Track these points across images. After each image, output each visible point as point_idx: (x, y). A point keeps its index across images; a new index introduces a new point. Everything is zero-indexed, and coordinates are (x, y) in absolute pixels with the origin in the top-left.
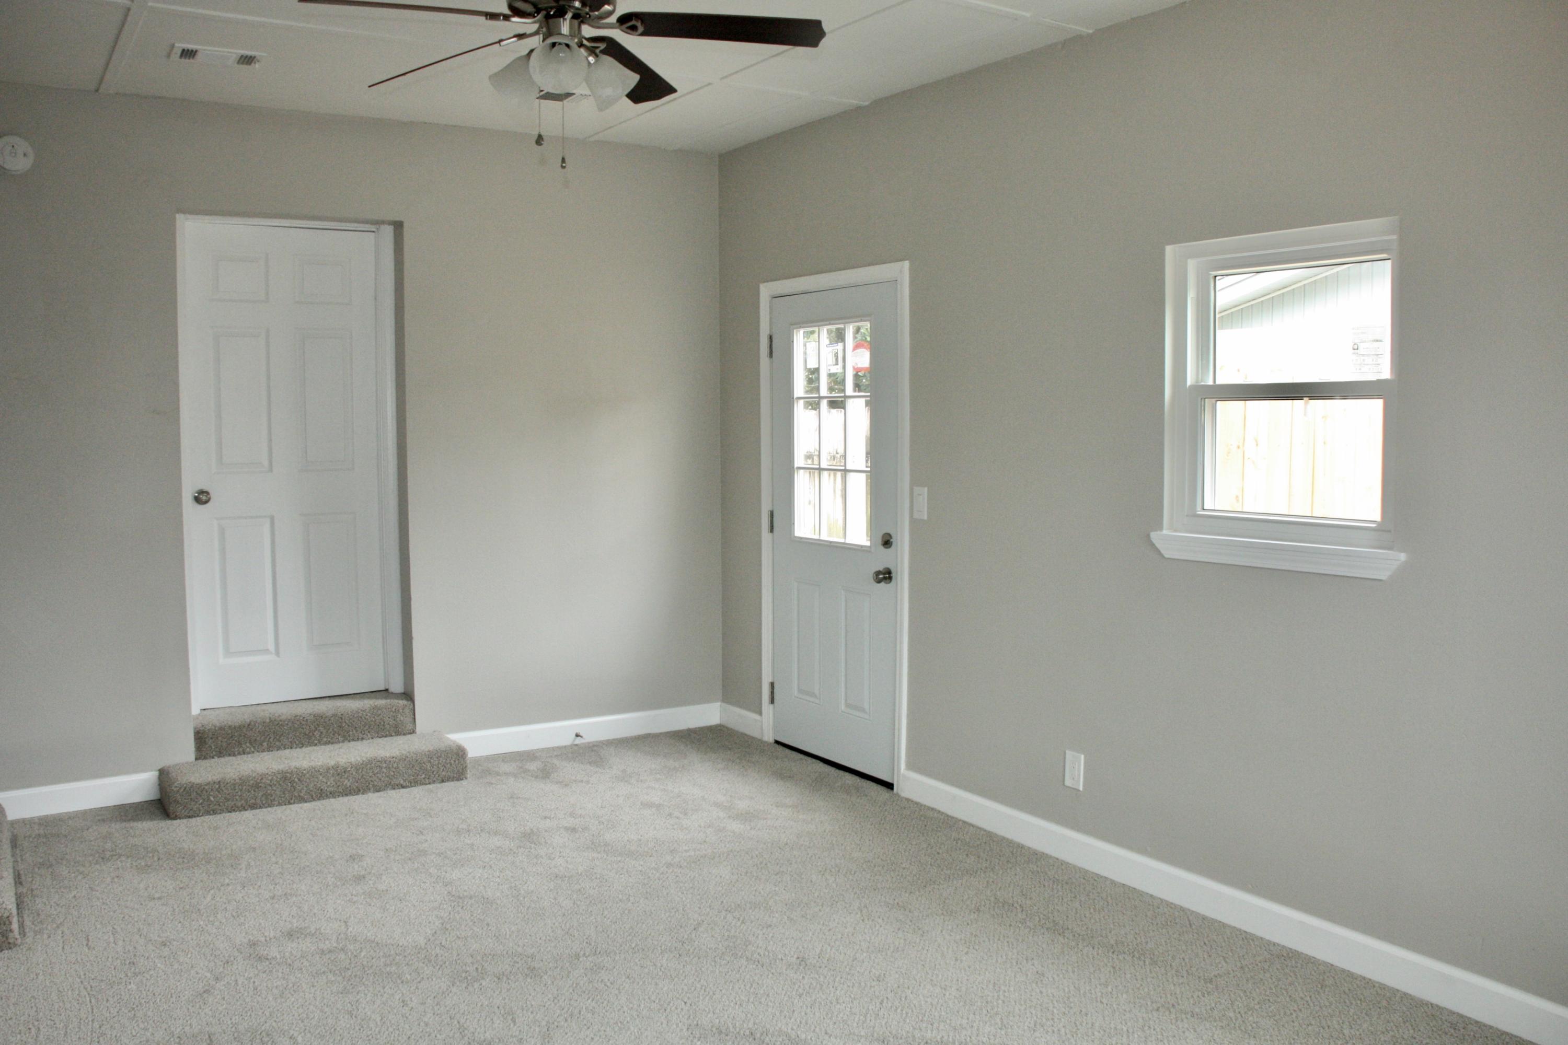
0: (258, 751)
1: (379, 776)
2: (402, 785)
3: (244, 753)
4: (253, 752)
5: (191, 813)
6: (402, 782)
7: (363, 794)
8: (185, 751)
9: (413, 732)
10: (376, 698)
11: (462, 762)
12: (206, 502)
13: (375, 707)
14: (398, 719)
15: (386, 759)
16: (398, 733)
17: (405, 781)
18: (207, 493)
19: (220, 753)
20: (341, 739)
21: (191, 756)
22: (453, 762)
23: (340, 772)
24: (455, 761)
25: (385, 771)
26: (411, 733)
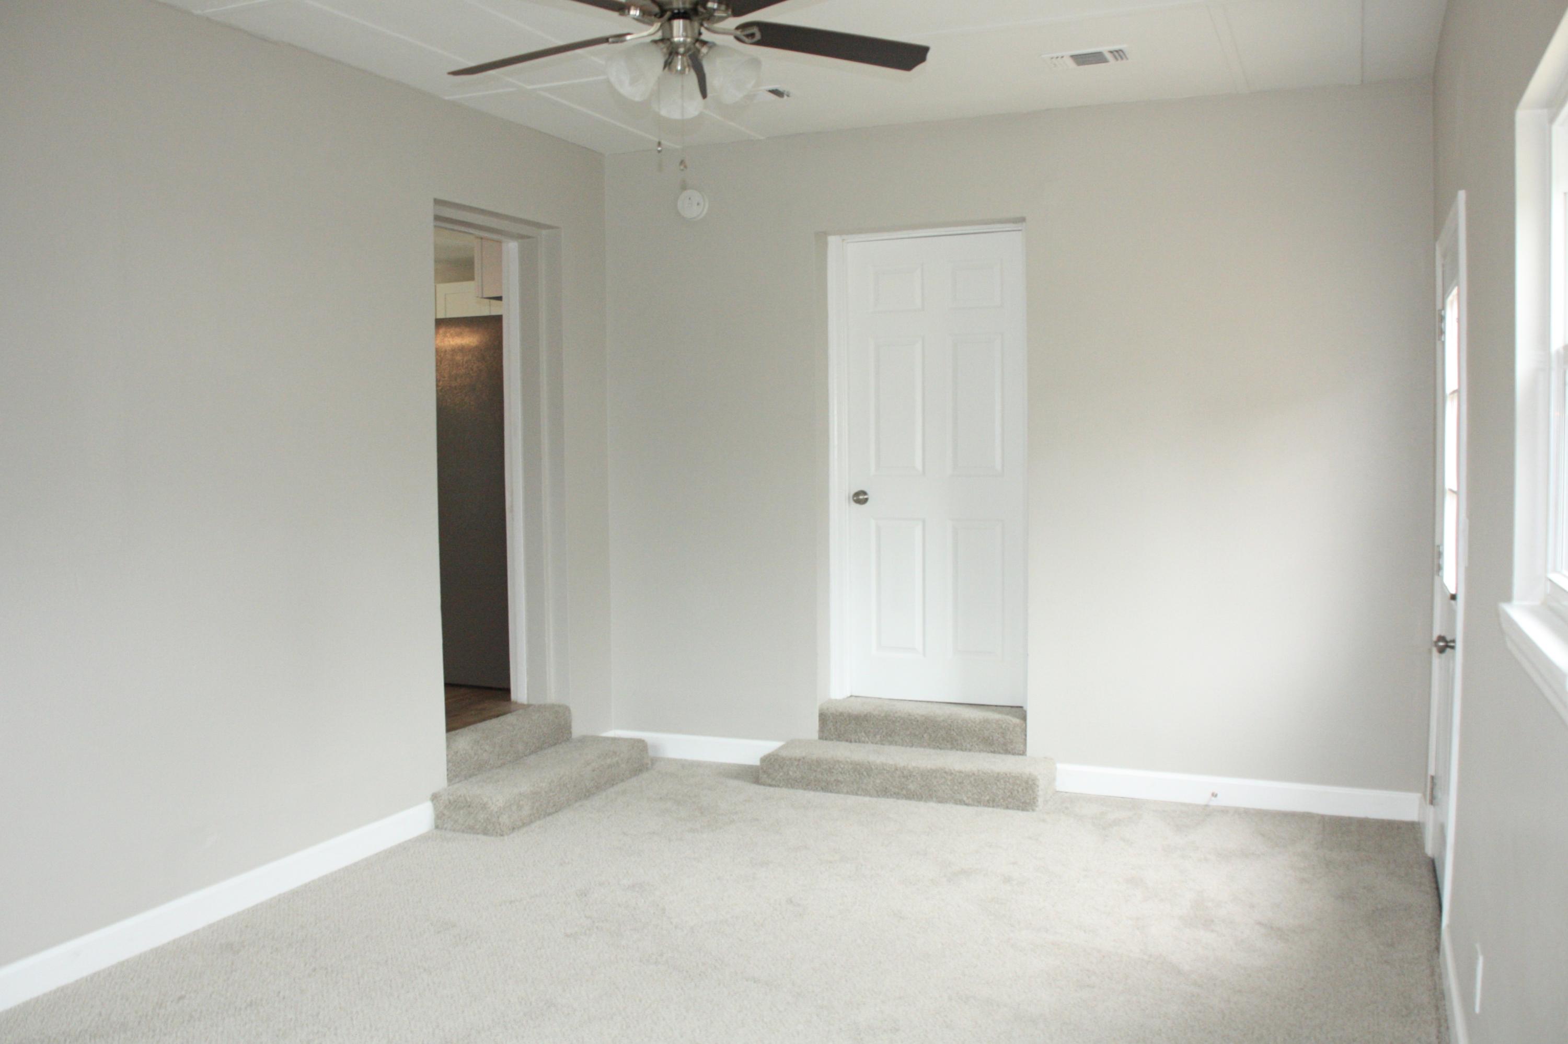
0: (872, 743)
1: (943, 787)
2: (964, 801)
3: (859, 742)
4: (867, 742)
5: (774, 783)
6: (965, 799)
7: (925, 801)
8: (811, 729)
9: (1023, 753)
10: (1000, 712)
11: (1031, 792)
12: (866, 500)
13: (987, 721)
14: (1007, 737)
15: (953, 771)
16: (1007, 752)
17: (968, 798)
18: (864, 493)
19: (839, 737)
20: (949, 746)
21: (815, 736)
22: (1020, 790)
23: (907, 775)
24: (1023, 790)
25: (949, 783)
26: (1021, 754)
